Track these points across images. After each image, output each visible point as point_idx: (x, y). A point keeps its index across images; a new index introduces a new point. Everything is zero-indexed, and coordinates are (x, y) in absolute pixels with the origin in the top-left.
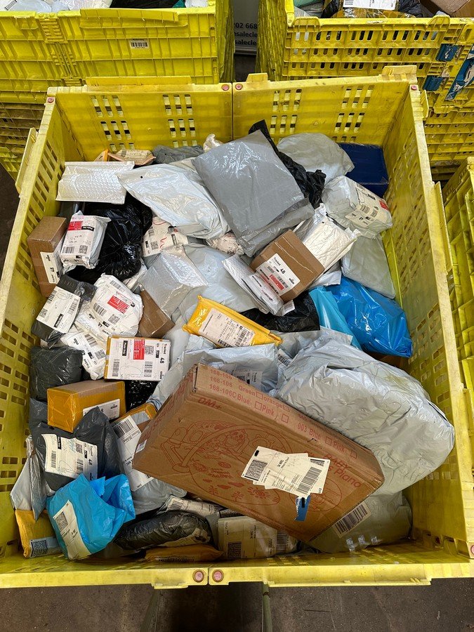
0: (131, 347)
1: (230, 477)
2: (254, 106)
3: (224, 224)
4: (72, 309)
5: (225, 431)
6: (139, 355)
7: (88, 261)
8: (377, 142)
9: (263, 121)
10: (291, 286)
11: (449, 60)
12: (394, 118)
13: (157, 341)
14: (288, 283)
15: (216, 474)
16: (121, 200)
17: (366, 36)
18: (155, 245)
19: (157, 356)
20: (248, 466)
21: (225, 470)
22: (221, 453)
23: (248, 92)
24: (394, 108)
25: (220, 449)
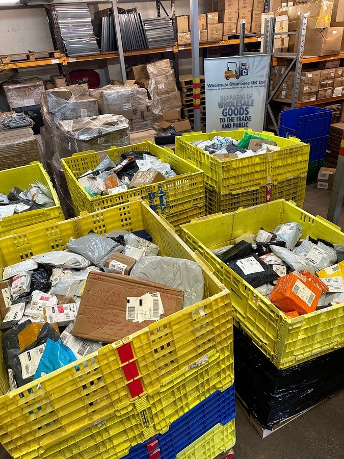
0: (56, 309)
1: (121, 323)
2: (86, 224)
3: (87, 261)
4: (21, 309)
5: (110, 293)
6: (61, 311)
7: (26, 288)
8: (142, 229)
9: (92, 230)
10: (124, 268)
11: (154, 198)
12: (142, 216)
13: (69, 304)
14: (123, 268)
15: (114, 323)
16: (36, 267)
17: (121, 198)
18: (56, 280)
19: (71, 310)
20: (127, 313)
21: (118, 319)
22: (112, 308)
23: (81, 219)
24: (140, 212)
25: (111, 306)
